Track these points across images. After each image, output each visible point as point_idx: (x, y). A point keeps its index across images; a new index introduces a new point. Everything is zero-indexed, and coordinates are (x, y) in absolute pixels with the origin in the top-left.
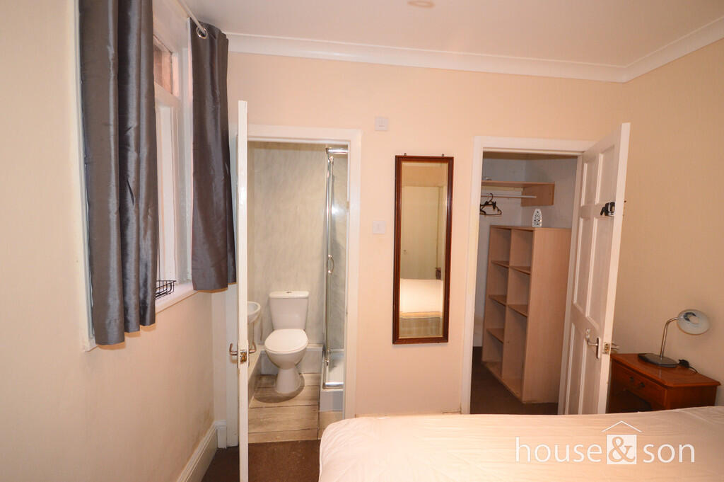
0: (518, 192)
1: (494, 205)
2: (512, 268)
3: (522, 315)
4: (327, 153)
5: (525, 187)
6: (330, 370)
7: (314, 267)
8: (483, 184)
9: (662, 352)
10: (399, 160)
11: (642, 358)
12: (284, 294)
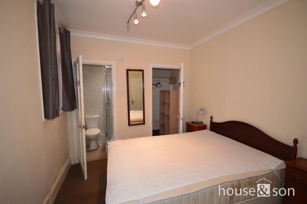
0: (168, 80)
1: (160, 84)
2: (166, 103)
3: (168, 116)
4: (104, 67)
5: (170, 78)
6: (109, 140)
7: (101, 107)
8: (153, 77)
9: (197, 120)
10: (128, 70)
11: (193, 122)
12: (90, 117)
